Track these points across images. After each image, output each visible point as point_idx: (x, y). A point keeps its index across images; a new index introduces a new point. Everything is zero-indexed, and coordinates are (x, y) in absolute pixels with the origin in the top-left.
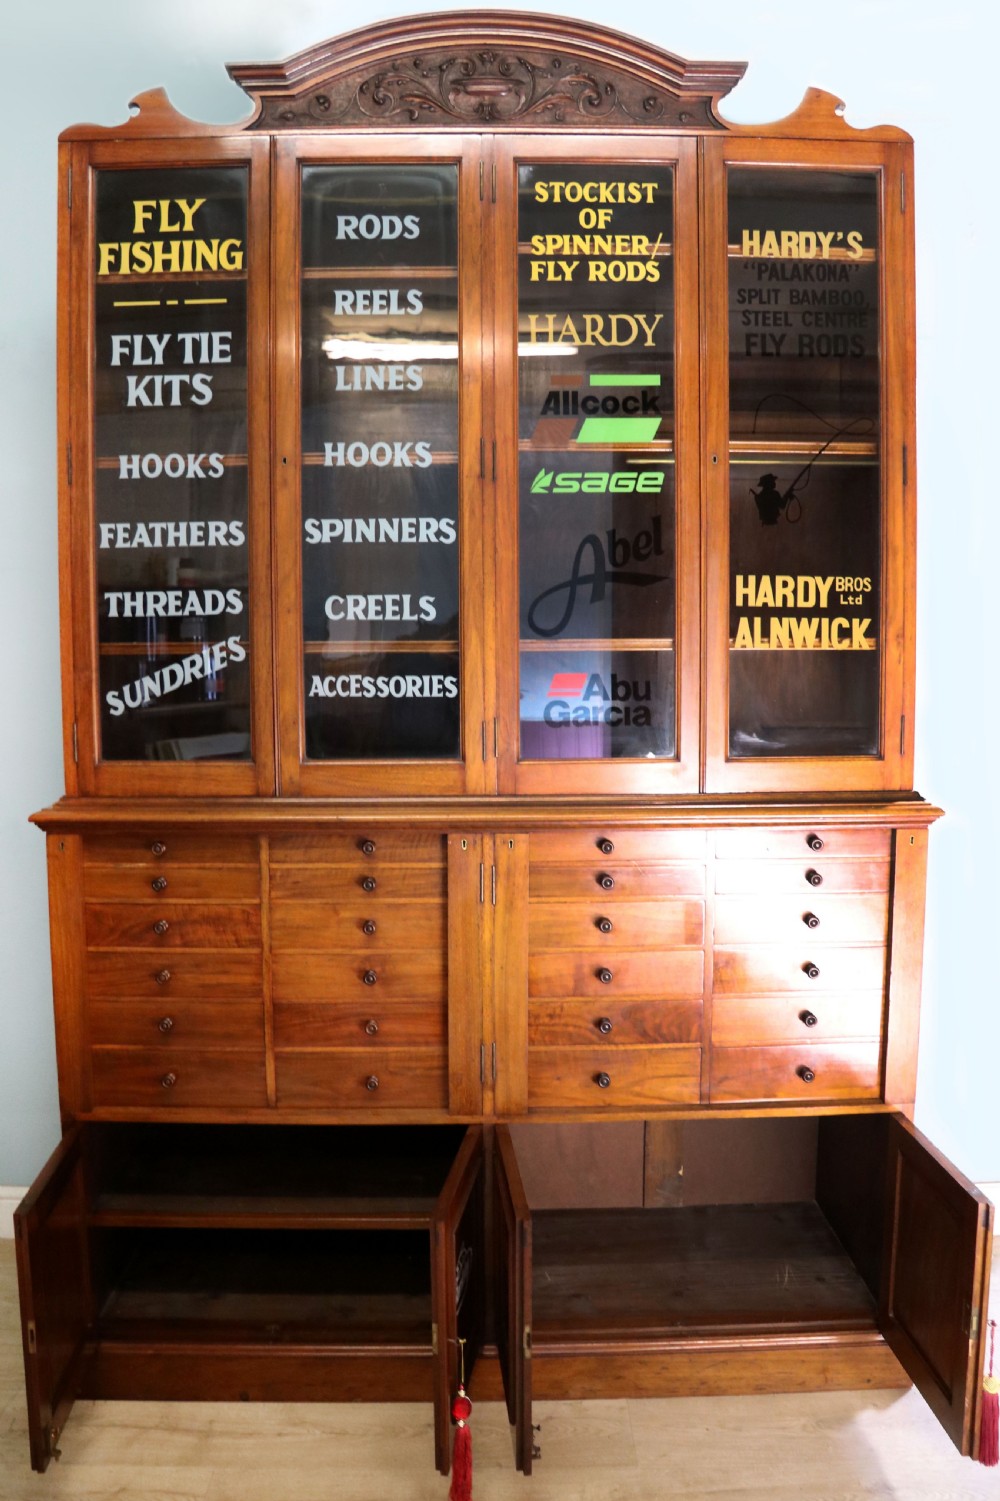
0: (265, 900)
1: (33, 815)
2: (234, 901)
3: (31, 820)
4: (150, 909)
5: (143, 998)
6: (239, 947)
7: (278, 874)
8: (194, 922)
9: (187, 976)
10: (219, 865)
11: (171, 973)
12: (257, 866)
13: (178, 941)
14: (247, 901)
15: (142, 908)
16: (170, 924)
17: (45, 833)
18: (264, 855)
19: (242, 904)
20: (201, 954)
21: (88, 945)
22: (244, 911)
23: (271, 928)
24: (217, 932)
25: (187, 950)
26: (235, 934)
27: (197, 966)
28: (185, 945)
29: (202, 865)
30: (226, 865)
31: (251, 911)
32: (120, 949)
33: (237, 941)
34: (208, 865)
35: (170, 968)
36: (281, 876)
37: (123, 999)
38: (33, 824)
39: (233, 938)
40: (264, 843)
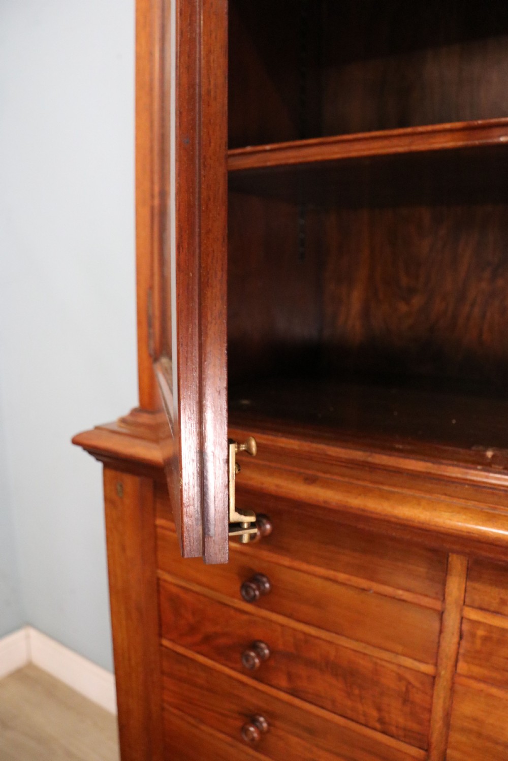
0: (445, 674)
1: (80, 435)
2: (386, 655)
3: (75, 442)
4: (245, 617)
5: (229, 739)
6: (384, 732)
7: (481, 632)
8: (310, 663)
9: (294, 740)
10: (364, 583)
11: (269, 724)
12: (438, 605)
13: (284, 683)
14: (409, 662)
15: (232, 612)
16: (271, 652)
17: (99, 466)
18: (455, 586)
19: (400, 666)
20: (318, 717)
21: (160, 636)
22: (400, 678)
23: (447, 725)
24: (349, 695)
25: (297, 702)
26: (379, 709)
27: (311, 731)
28: (294, 693)
29: (331, 573)
30: (376, 587)
31: (417, 684)
32: (201, 659)
33: (381, 721)
34: (342, 577)
35: (271, 716)
36: (486, 639)
37: (204, 727)
38: (79, 449)
39: (374, 713)
40: (457, 563)
